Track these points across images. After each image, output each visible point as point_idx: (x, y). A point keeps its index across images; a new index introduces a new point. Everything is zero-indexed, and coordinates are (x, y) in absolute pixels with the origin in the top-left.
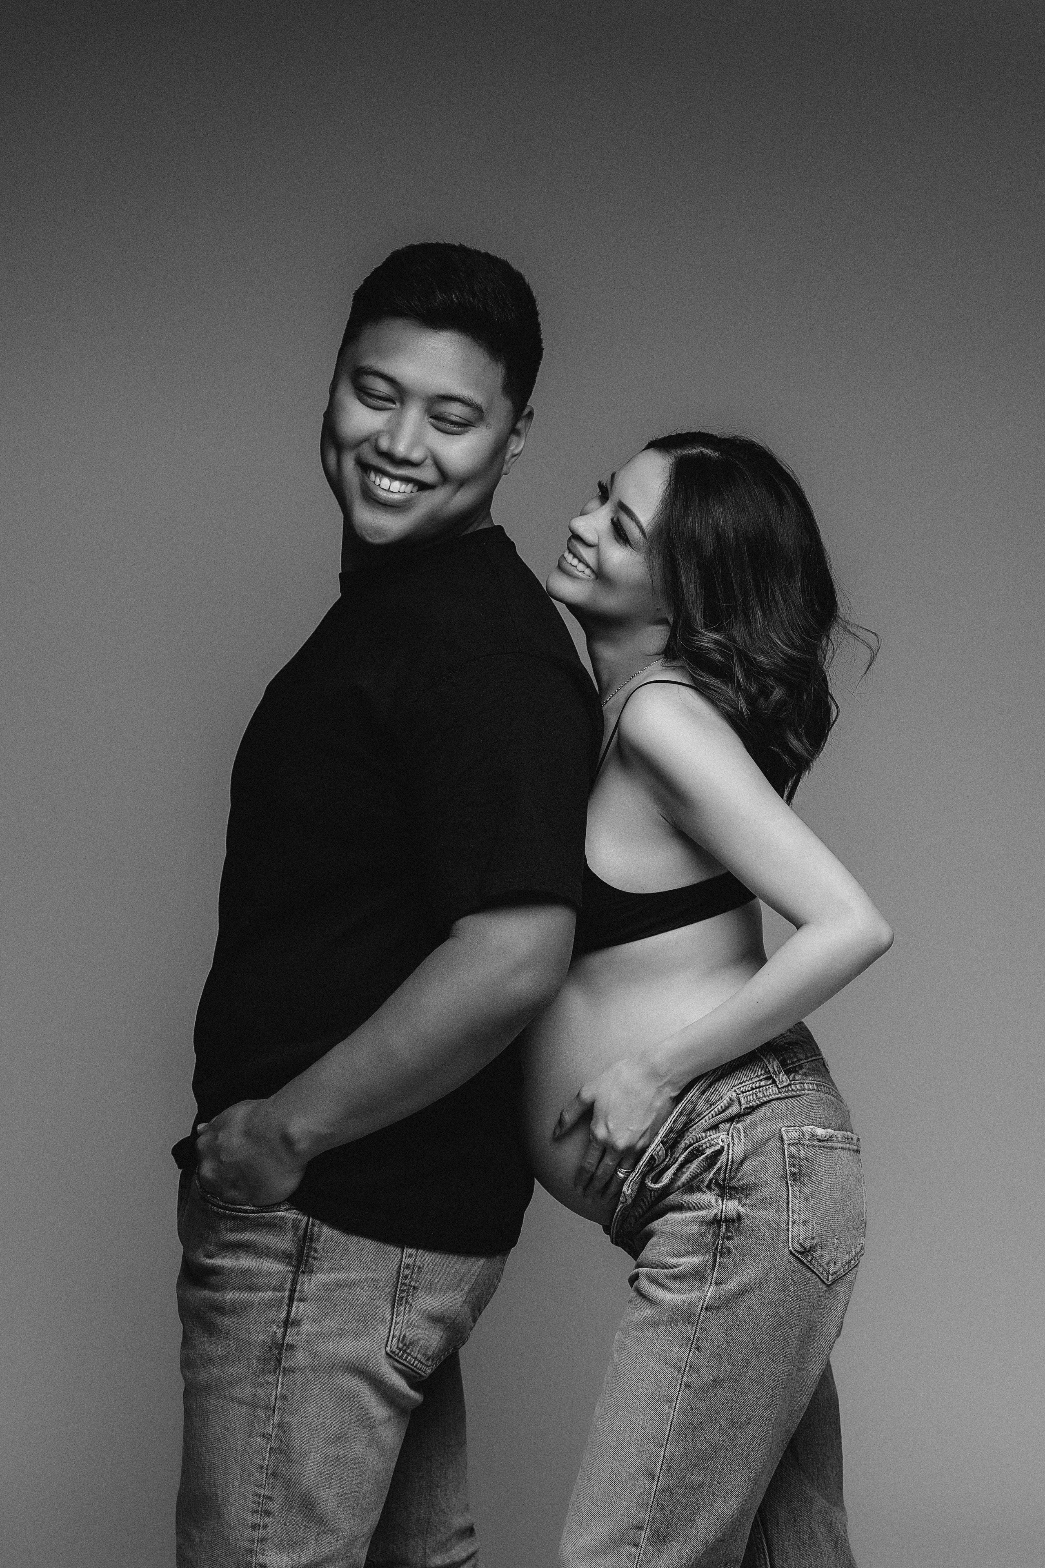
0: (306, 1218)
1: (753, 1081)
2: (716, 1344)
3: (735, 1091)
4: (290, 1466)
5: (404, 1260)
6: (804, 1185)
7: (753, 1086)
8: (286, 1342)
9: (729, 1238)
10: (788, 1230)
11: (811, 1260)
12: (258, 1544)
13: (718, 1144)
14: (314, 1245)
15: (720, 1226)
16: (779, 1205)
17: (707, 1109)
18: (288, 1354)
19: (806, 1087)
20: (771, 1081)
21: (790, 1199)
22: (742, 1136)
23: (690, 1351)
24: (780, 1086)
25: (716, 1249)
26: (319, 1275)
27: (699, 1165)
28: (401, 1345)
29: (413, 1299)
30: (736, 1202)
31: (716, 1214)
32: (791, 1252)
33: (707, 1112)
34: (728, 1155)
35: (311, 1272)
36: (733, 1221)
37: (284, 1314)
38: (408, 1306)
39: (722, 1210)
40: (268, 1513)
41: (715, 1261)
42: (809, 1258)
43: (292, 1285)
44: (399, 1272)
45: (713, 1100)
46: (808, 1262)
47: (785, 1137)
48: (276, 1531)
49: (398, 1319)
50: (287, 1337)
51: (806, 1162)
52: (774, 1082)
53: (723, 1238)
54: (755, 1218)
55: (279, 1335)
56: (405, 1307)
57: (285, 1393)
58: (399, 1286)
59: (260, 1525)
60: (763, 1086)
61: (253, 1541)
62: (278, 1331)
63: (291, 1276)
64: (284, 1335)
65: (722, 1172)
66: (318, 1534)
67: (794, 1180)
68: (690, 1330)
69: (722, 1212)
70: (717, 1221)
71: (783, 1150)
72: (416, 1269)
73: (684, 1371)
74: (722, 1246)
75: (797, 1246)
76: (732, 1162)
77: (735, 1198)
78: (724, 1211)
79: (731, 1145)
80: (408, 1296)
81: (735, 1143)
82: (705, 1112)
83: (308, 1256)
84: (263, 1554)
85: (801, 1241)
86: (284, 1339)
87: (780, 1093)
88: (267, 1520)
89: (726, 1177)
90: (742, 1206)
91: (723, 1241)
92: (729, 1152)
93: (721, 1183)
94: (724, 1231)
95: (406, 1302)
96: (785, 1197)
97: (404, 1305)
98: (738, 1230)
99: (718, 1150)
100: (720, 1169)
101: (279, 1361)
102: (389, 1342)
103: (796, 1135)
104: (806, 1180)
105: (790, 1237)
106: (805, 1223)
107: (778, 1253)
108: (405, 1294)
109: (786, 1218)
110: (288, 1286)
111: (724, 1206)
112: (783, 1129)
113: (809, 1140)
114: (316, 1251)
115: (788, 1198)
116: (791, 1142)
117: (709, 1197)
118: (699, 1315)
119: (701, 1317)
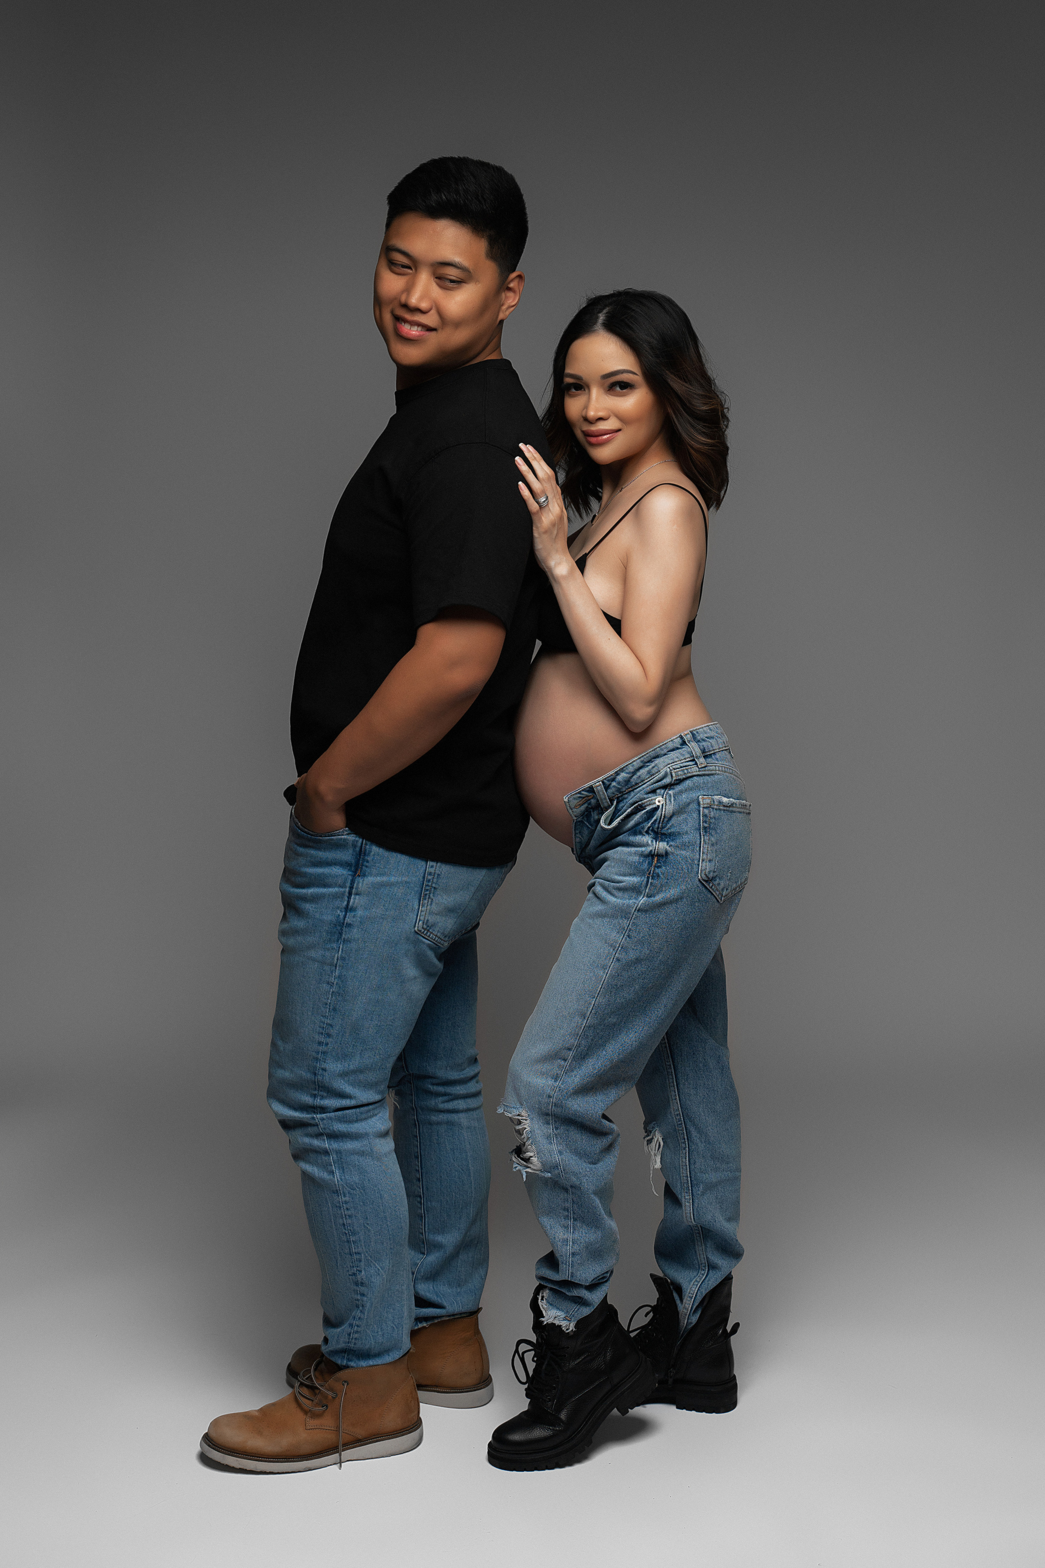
0: (361, 840)
1: (682, 761)
2: (642, 935)
3: (669, 768)
4: (345, 1004)
5: (427, 869)
6: (712, 835)
7: (682, 765)
8: (345, 922)
9: (659, 867)
10: (699, 865)
11: (712, 886)
12: (321, 1055)
13: (655, 803)
14: (366, 857)
15: (653, 859)
16: (694, 848)
17: (649, 778)
18: (347, 930)
19: (717, 769)
20: (693, 763)
21: (702, 845)
22: (672, 799)
23: (623, 937)
24: (700, 767)
25: (650, 873)
26: (369, 878)
27: (641, 817)
28: (425, 926)
29: (433, 896)
30: (665, 843)
31: (651, 851)
32: (699, 880)
33: (649, 780)
34: (662, 811)
35: (364, 875)
36: (663, 856)
37: (346, 903)
38: (430, 900)
39: (655, 848)
40: (329, 1035)
41: (648, 882)
42: (711, 885)
43: (351, 884)
44: (424, 878)
45: (653, 772)
46: (710, 887)
47: (701, 803)
48: (334, 1048)
49: (423, 909)
50: (347, 918)
51: (714, 820)
52: (696, 764)
53: (655, 867)
54: (677, 855)
55: (342, 917)
56: (428, 901)
57: (344, 955)
58: (424, 886)
59: (323, 1043)
60: (688, 766)
61: (318, 1052)
62: (341, 914)
63: (350, 878)
64: (345, 917)
65: (657, 823)
66: (362, 1051)
67: (706, 832)
68: (625, 923)
69: (655, 849)
70: (651, 855)
71: (699, 811)
72: (436, 876)
73: (617, 950)
74: (653, 872)
75: (704, 876)
76: (664, 816)
77: (664, 841)
79: (664, 805)
80: (430, 893)
81: (667, 803)
82: (647, 779)
83: (362, 865)
84: (325, 1062)
85: (706, 873)
86: (344, 919)
87: (699, 771)
88: (329, 1040)
89: (659, 826)
90: (669, 847)
91: (654, 869)
92: (662, 810)
93: (656, 830)
94: (655, 862)
95: (429, 898)
96: (698, 842)
97: (427, 899)
98: (665, 862)
99: (655, 807)
100: (656, 821)
101: (341, 934)
102: (417, 924)
103: (708, 801)
104: (713, 832)
105: (699, 870)
106: (710, 861)
107: (691, 880)
108: (428, 892)
109: (698, 857)
110: (348, 885)
111: (657, 845)
112: (700, 797)
113: (717, 805)
114: (368, 862)
115: (700, 844)
116: (705, 806)
117: (647, 839)
118: (633, 914)
119: (634, 915)
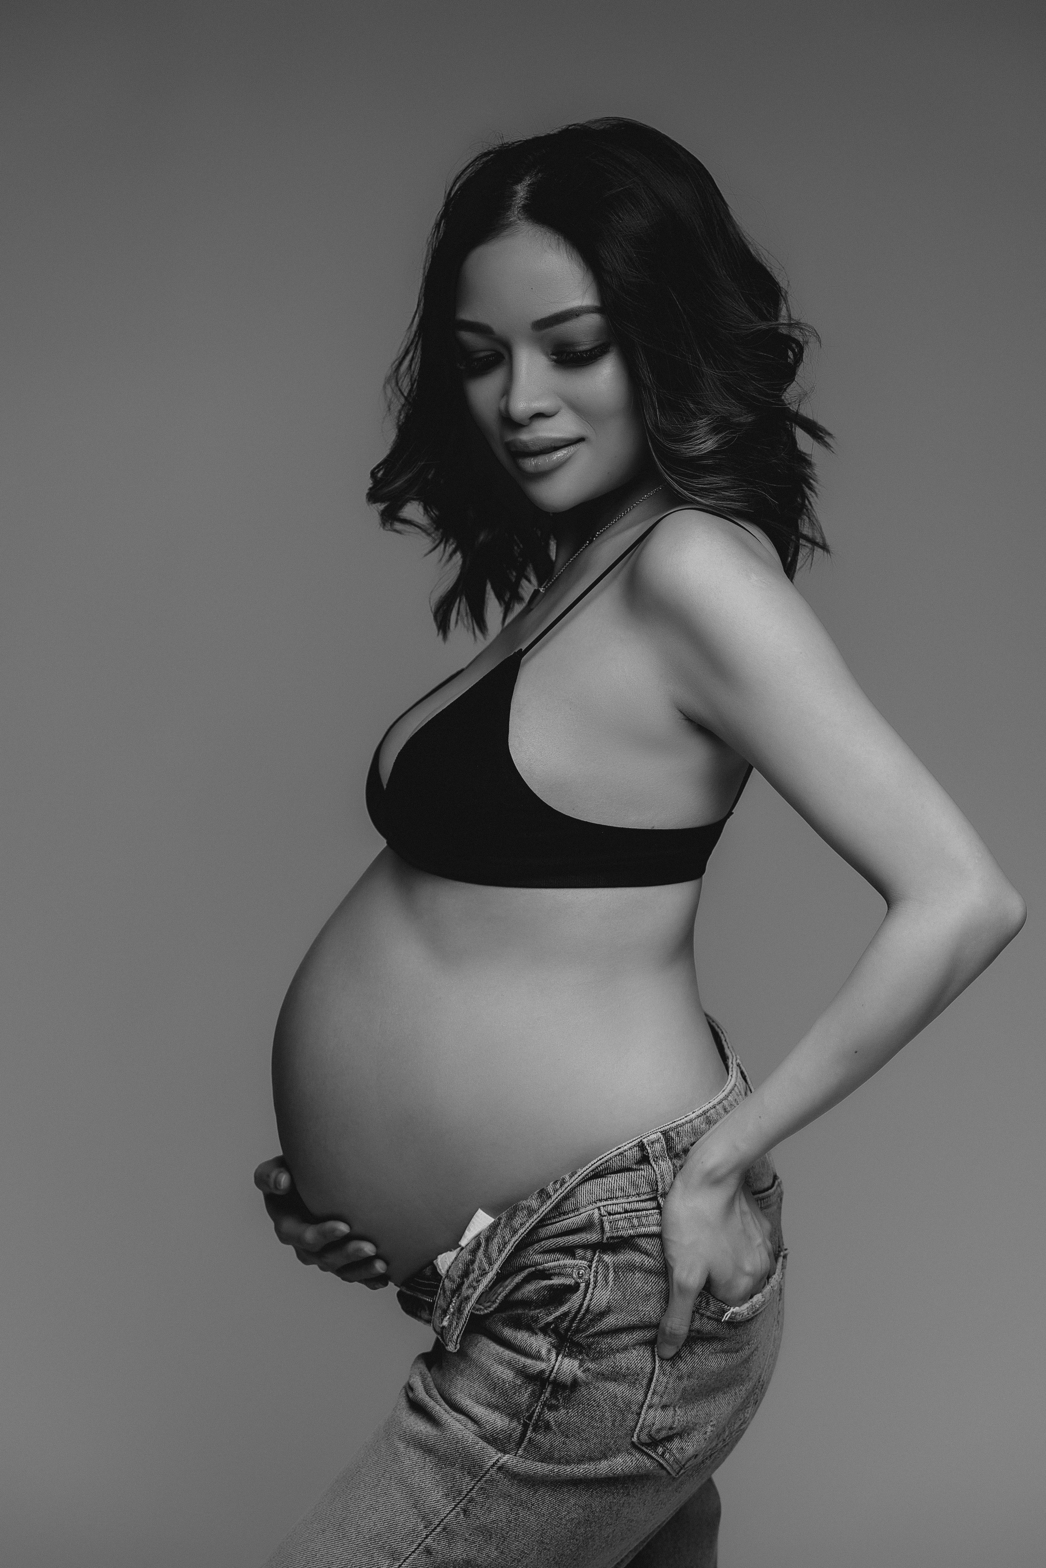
1: (631, 1199)
2: (493, 1516)
3: (599, 1208)
7: (628, 1207)
9: (553, 1408)
10: (639, 1414)
11: (662, 1453)
13: (572, 1275)
15: (543, 1387)
16: (637, 1380)
20: (655, 1205)
21: (655, 1375)
22: (611, 1276)
23: (454, 1508)
25: (530, 1418)
30: (576, 1363)
31: (543, 1370)
32: (635, 1443)
34: (584, 1299)
36: (565, 1386)
39: (553, 1368)
41: (523, 1434)
42: (661, 1450)
53: (544, 1404)
54: (597, 1390)
60: (643, 1210)
65: (568, 1319)
68: (466, 1482)
69: (552, 1370)
70: (541, 1379)
73: (434, 1530)
74: (539, 1416)
75: (645, 1434)
76: (587, 1310)
77: (576, 1358)
78: (555, 1371)
79: (591, 1286)
85: (652, 1432)
89: (571, 1327)
90: (584, 1371)
91: (542, 1409)
92: (585, 1293)
93: (564, 1331)
94: (547, 1395)
96: (648, 1370)
98: (567, 1400)
99: (572, 1284)
100: (566, 1314)
105: (639, 1425)
106: (664, 1407)
107: (615, 1442)
109: (641, 1398)
111: (558, 1362)
115: (653, 1373)
117: (539, 1343)
118: (487, 1472)
119: (488, 1476)
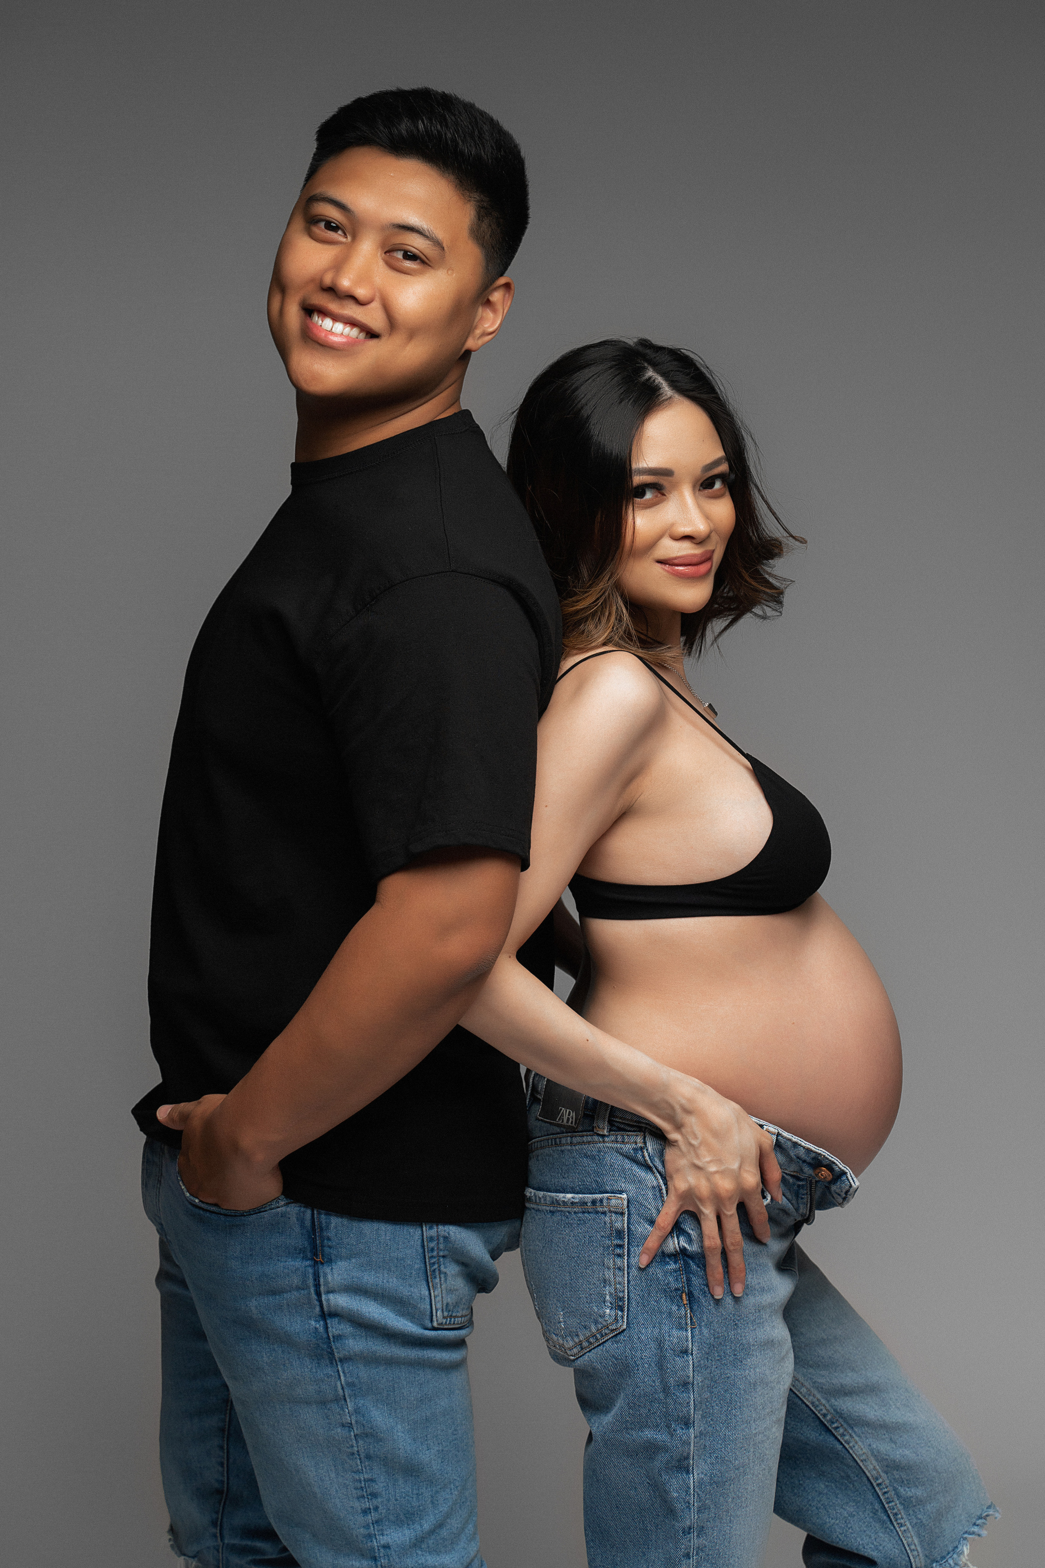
0: (309, 1210)
4: (381, 1445)
5: (425, 1234)
8: (330, 1334)
14: (325, 1235)
18: (338, 1345)
26: (339, 1264)
28: (446, 1314)
29: (445, 1267)
35: (330, 1261)
37: (318, 1309)
38: (442, 1276)
40: (374, 1495)
43: (315, 1280)
44: (423, 1246)
49: (436, 1291)
50: (330, 1329)
55: (321, 1329)
56: (440, 1278)
57: (350, 1380)
58: (427, 1260)
59: (370, 1509)
62: (318, 1326)
63: (311, 1270)
64: (326, 1328)
72: (441, 1240)
80: (439, 1266)
83: (322, 1248)
86: (327, 1332)
88: (375, 1502)
95: (440, 1274)
97: (438, 1277)
101: (332, 1353)
102: (434, 1316)
108: (436, 1266)
110: (311, 1282)
114: (329, 1240)
